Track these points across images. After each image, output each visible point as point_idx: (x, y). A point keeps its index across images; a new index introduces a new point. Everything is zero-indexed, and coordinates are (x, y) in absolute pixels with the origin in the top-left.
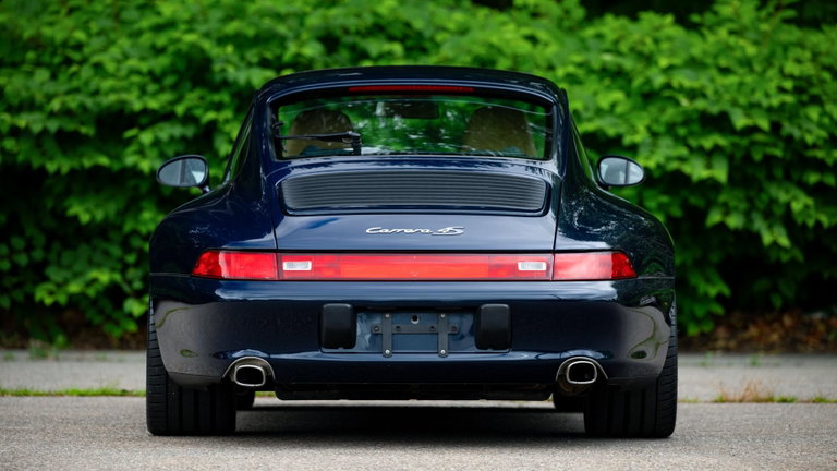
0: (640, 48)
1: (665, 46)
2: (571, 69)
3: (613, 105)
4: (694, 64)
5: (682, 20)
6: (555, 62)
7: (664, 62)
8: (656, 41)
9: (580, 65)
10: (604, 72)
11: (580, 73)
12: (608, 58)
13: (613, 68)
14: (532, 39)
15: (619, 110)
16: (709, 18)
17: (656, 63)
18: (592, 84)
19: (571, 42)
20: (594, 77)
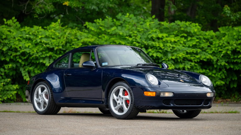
0: (35, 34)
1: (40, 33)
2: (19, 38)
3: (29, 46)
4: (47, 37)
5: (43, 28)
6: (15, 37)
7: (40, 37)
8: (38, 32)
9: (21, 37)
10: (26, 39)
11: (21, 39)
12: (27, 36)
13: (29, 38)
14: (10, 31)
15: (30, 47)
16: (48, 27)
17: (38, 37)
18: (24, 42)
19: (19, 32)
20: (24, 40)
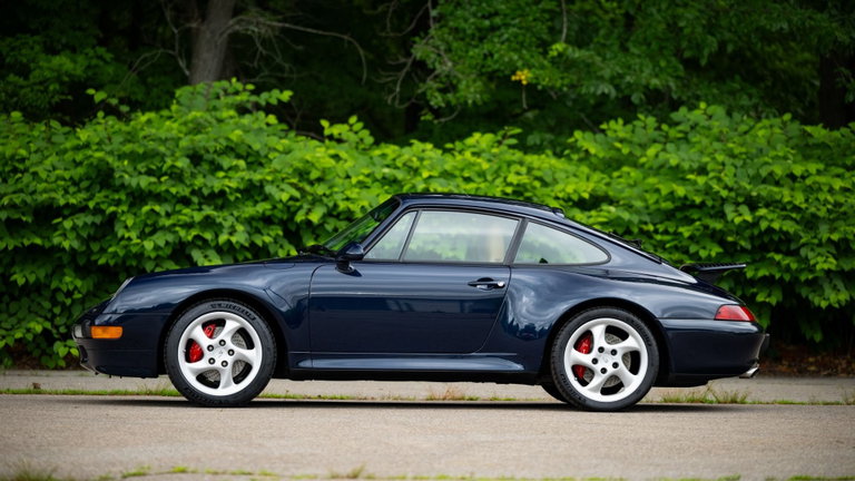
0: (409, 164)
1: (425, 163)
2: (361, 178)
4: (446, 175)
5: (437, 146)
6: (350, 174)
7: (425, 174)
8: (421, 160)
9: (368, 176)
10: (384, 180)
11: (368, 180)
12: (386, 170)
13: (392, 178)
14: (336, 157)
16: (458, 145)
17: (421, 175)
19: (363, 160)
20: (377, 184)
